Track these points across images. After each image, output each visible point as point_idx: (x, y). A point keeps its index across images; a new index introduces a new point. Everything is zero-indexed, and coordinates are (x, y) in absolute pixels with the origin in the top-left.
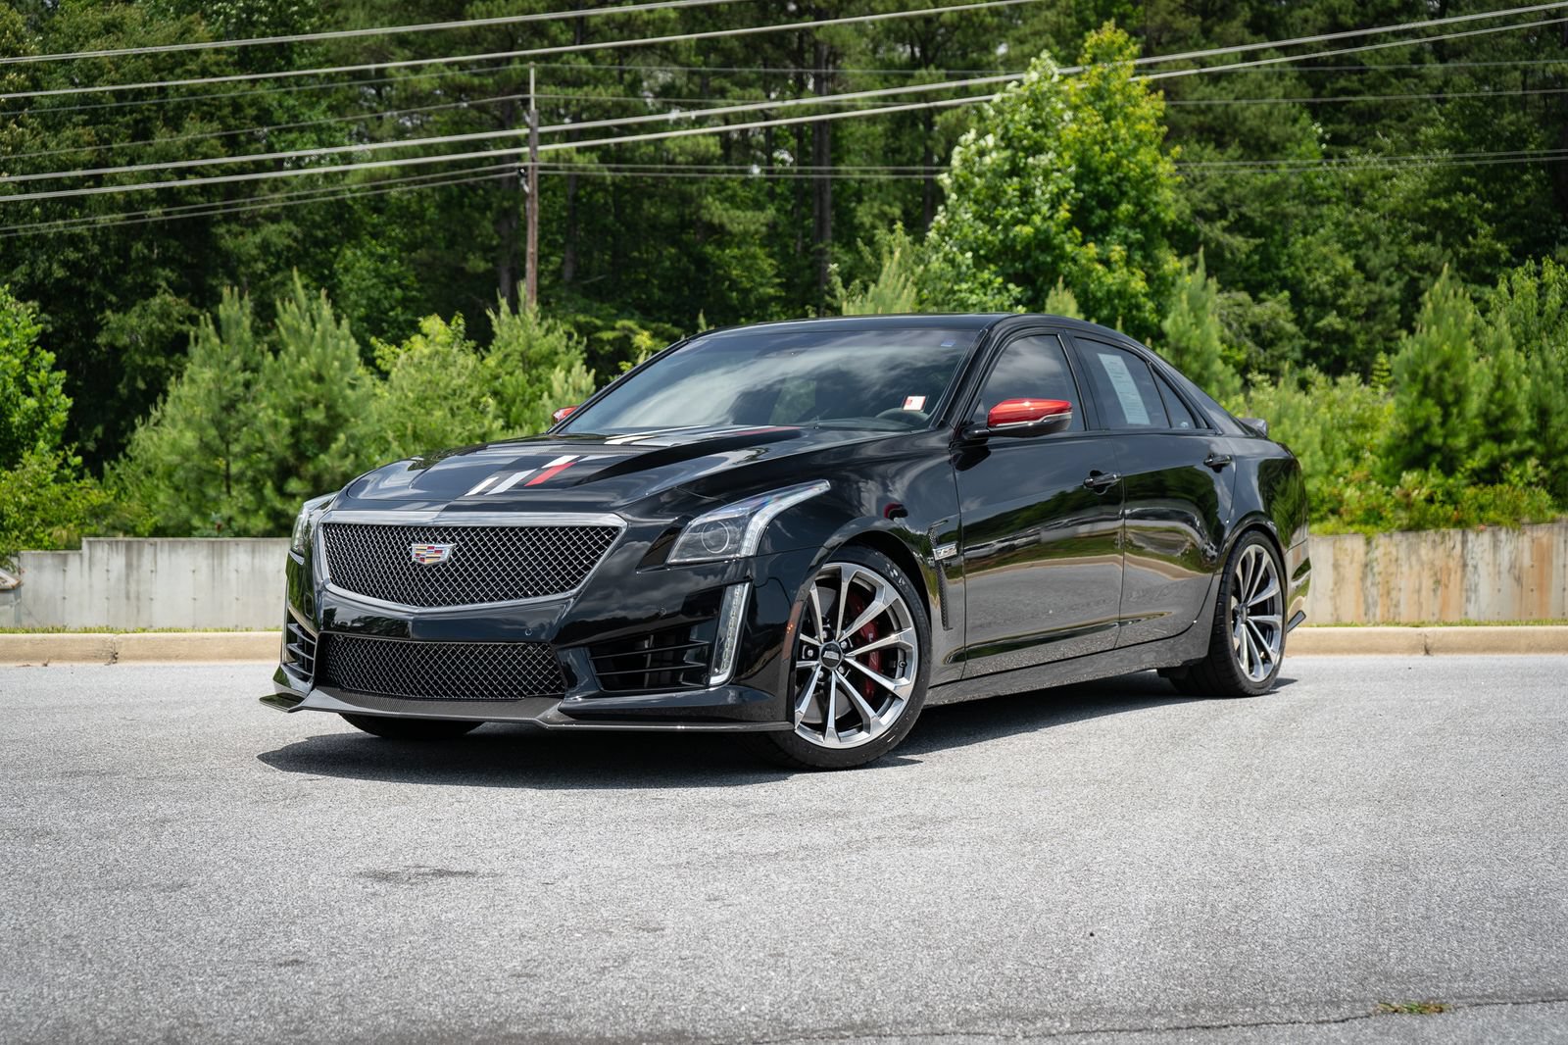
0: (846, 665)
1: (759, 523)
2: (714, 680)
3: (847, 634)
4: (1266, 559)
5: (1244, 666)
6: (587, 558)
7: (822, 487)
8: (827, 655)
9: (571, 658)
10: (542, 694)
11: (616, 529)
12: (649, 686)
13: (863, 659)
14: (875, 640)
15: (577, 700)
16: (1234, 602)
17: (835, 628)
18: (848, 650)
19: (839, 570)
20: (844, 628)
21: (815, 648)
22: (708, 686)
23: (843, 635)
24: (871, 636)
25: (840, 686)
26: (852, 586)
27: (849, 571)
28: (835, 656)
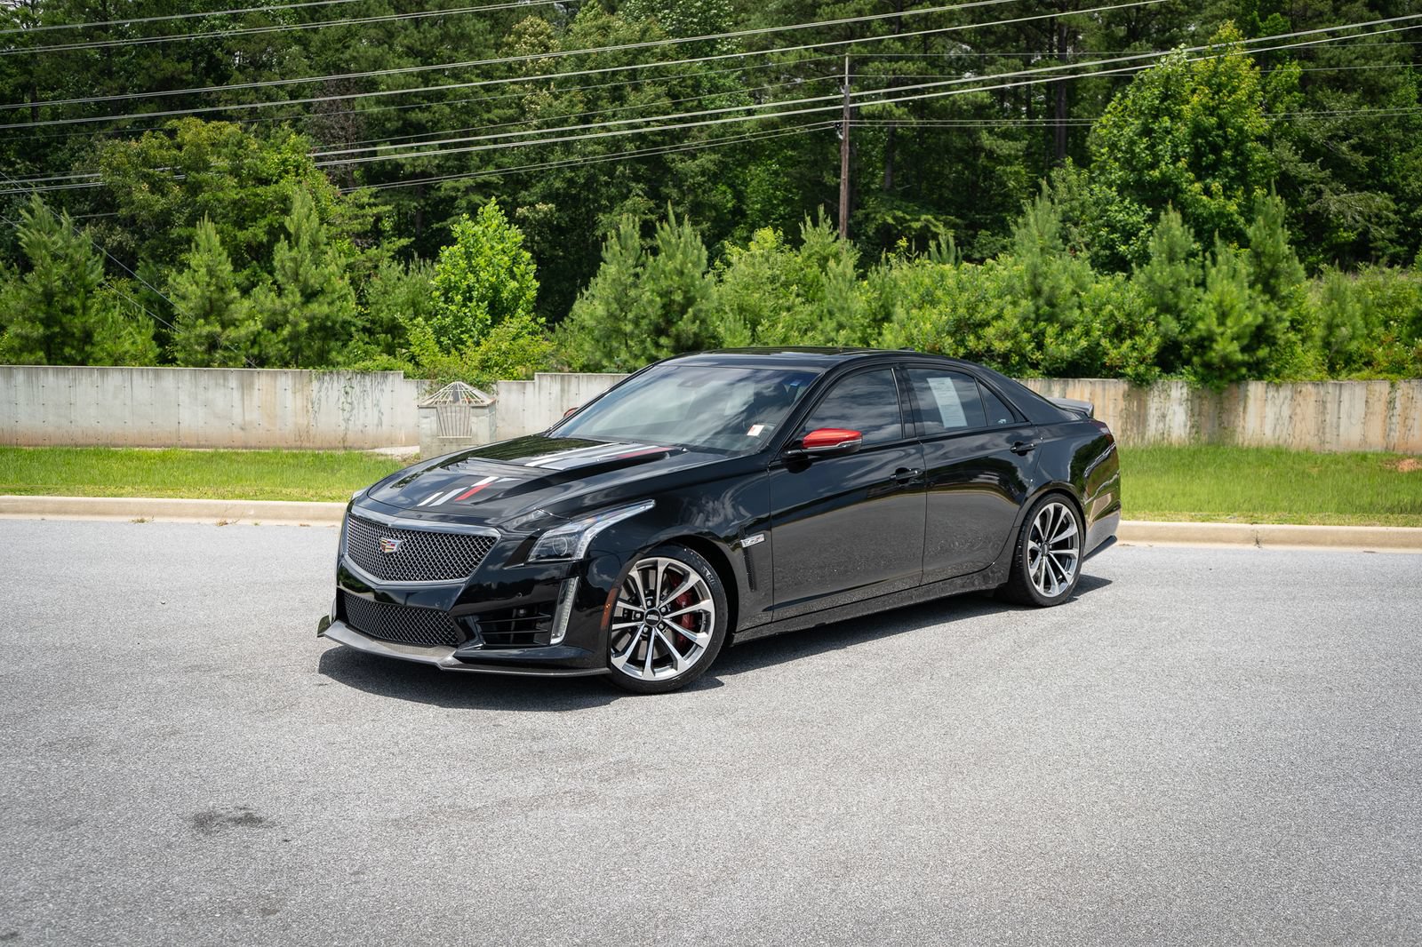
0: (665, 625)
1: (587, 538)
2: (554, 641)
3: (664, 603)
4: (1065, 510)
5: (1040, 588)
6: (476, 556)
7: (650, 505)
8: (650, 617)
10: (448, 644)
11: (494, 538)
12: (514, 642)
13: (677, 620)
14: (686, 606)
15: (467, 650)
16: (1031, 545)
17: (656, 599)
18: (667, 613)
19: (656, 562)
20: (662, 599)
21: (642, 613)
22: (549, 645)
23: (661, 605)
24: (684, 603)
25: (658, 637)
26: (667, 571)
27: (663, 562)
28: (656, 618)
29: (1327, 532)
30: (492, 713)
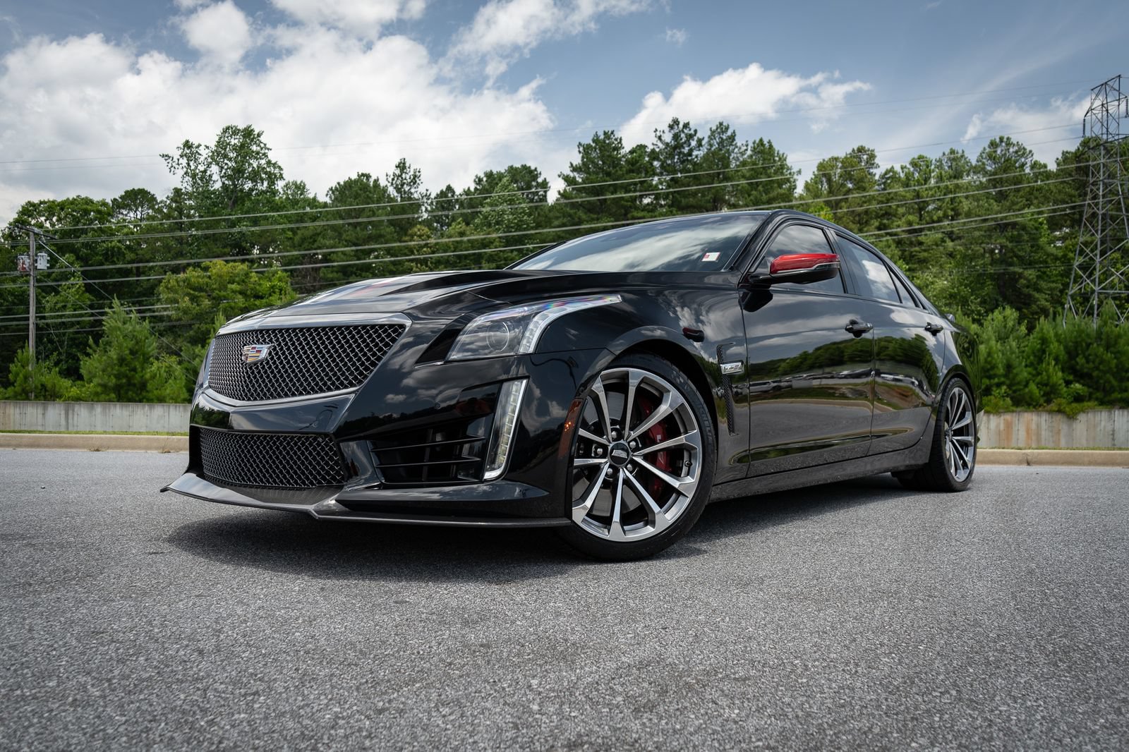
0: (634, 464)
1: (539, 323)
2: (488, 475)
3: (634, 434)
4: (964, 396)
5: (953, 471)
6: (374, 354)
8: (615, 453)
9: (353, 449)
10: (329, 484)
11: (402, 326)
13: (650, 458)
14: (662, 441)
15: (358, 490)
16: (946, 426)
17: (624, 429)
18: (637, 449)
19: (626, 375)
20: (632, 429)
21: (604, 447)
22: (482, 481)
23: (631, 436)
24: (659, 437)
25: (627, 482)
26: (639, 390)
27: (636, 375)
28: (623, 454)
29: (1084, 455)
30: (392, 586)
